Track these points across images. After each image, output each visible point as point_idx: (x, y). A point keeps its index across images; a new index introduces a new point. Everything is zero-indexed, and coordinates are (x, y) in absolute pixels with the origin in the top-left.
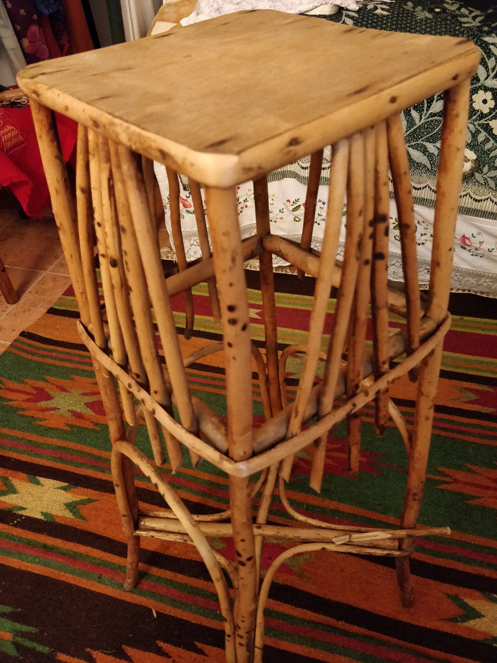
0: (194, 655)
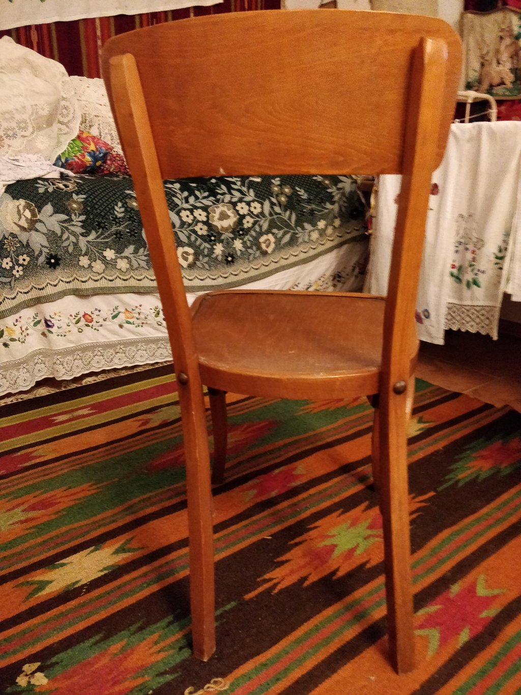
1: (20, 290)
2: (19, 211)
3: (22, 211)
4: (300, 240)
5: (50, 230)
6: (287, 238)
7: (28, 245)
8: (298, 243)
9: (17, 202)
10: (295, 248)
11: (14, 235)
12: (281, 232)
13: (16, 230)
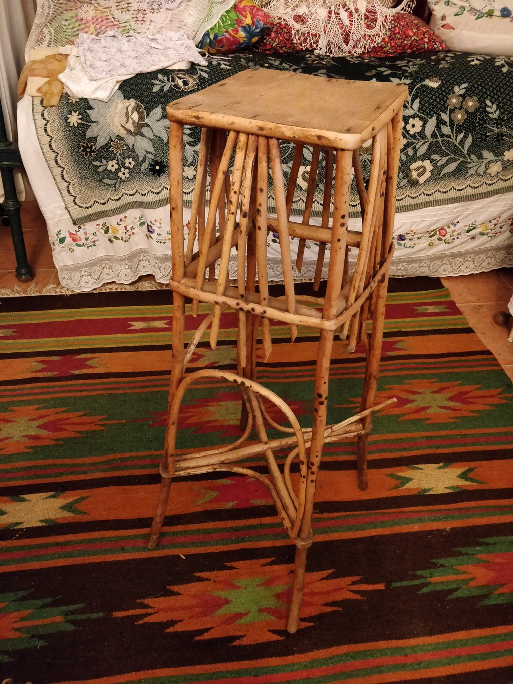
0: (228, 572)
1: (126, 192)
2: (127, 113)
3: (130, 113)
4: (471, 172)
5: (157, 136)
6: (453, 167)
7: (133, 150)
8: (468, 175)
9: (127, 103)
10: (462, 180)
11: (120, 138)
12: (445, 159)
13: (123, 133)
